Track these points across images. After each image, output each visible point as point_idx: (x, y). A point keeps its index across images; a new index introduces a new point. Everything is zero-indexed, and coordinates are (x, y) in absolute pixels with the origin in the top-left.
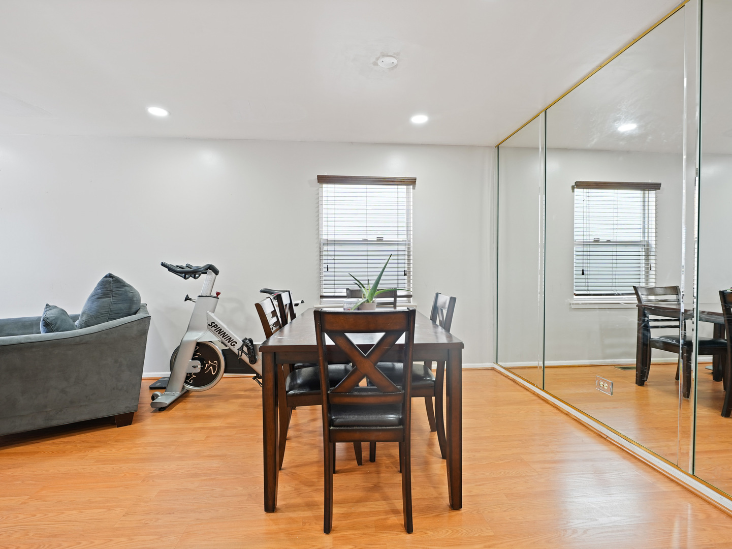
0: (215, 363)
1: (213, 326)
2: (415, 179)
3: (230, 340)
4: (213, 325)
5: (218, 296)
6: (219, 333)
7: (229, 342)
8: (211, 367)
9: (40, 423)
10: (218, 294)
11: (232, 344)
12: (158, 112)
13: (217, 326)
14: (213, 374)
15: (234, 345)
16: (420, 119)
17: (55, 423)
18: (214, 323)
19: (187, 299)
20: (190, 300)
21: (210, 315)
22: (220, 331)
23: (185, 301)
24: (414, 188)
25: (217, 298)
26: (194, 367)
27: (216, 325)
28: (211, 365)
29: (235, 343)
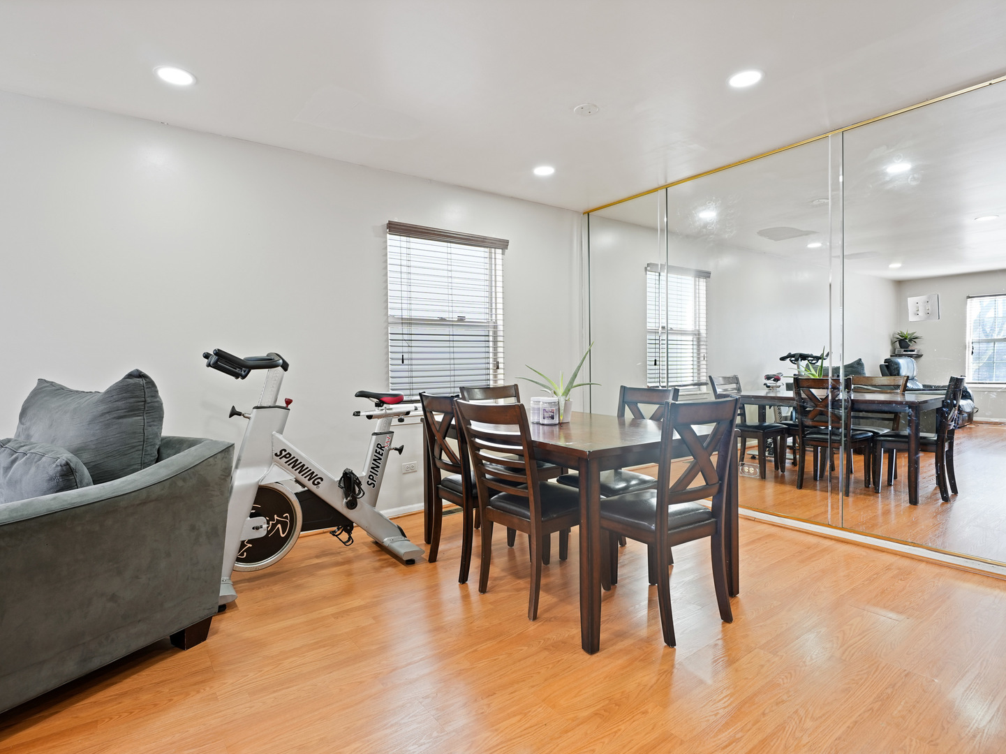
0: (286, 517)
1: (285, 456)
2: (507, 242)
3: (312, 476)
4: (284, 453)
5: (289, 407)
6: (293, 467)
7: (309, 480)
8: (279, 526)
9: (71, 669)
10: (288, 402)
11: (316, 482)
12: (175, 76)
13: (290, 455)
14: (283, 536)
15: (319, 483)
16: (544, 171)
17: (96, 663)
18: (285, 451)
19: (234, 413)
20: (239, 414)
21: (278, 439)
22: (295, 464)
23: (231, 416)
24: (503, 254)
25: (286, 408)
26: (257, 528)
27: (289, 453)
28: (278, 522)
29: (319, 480)
